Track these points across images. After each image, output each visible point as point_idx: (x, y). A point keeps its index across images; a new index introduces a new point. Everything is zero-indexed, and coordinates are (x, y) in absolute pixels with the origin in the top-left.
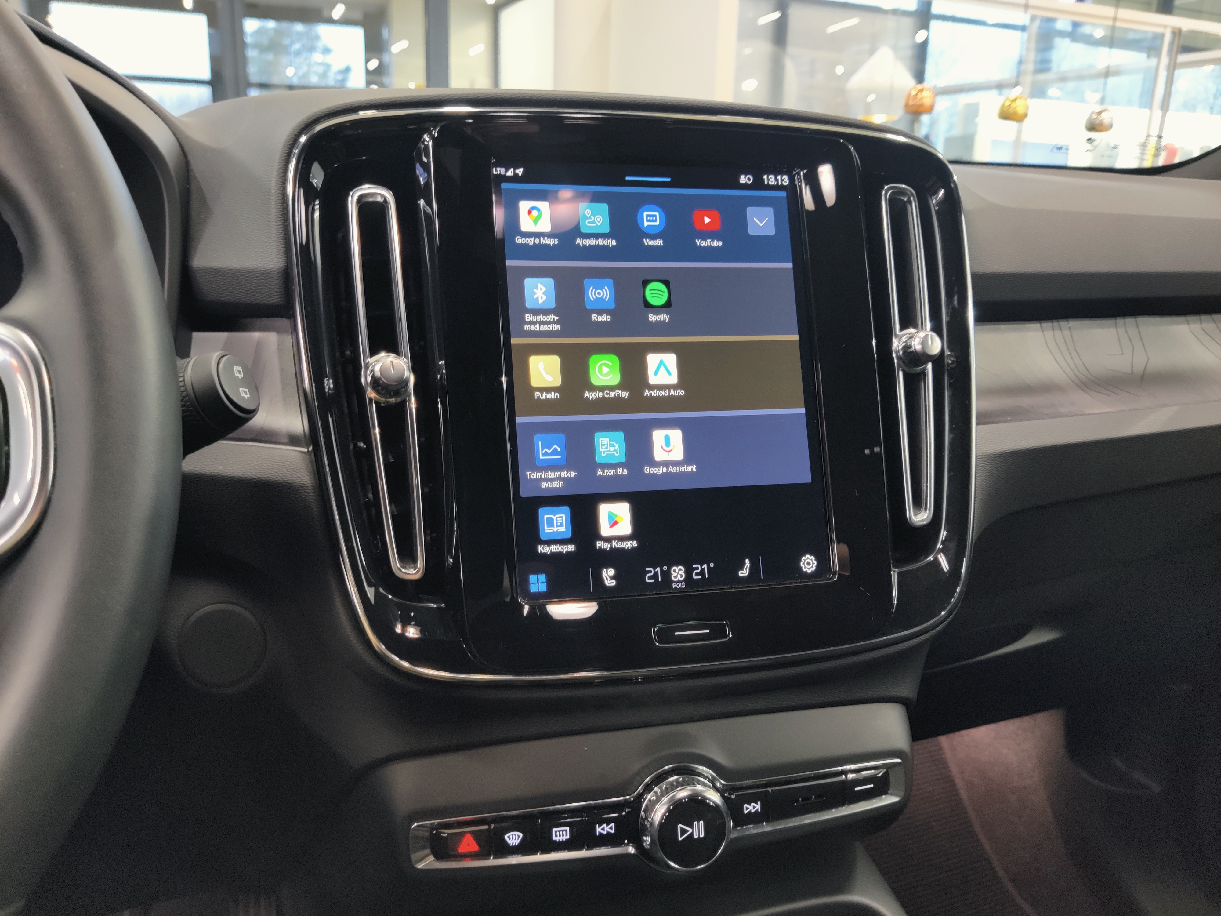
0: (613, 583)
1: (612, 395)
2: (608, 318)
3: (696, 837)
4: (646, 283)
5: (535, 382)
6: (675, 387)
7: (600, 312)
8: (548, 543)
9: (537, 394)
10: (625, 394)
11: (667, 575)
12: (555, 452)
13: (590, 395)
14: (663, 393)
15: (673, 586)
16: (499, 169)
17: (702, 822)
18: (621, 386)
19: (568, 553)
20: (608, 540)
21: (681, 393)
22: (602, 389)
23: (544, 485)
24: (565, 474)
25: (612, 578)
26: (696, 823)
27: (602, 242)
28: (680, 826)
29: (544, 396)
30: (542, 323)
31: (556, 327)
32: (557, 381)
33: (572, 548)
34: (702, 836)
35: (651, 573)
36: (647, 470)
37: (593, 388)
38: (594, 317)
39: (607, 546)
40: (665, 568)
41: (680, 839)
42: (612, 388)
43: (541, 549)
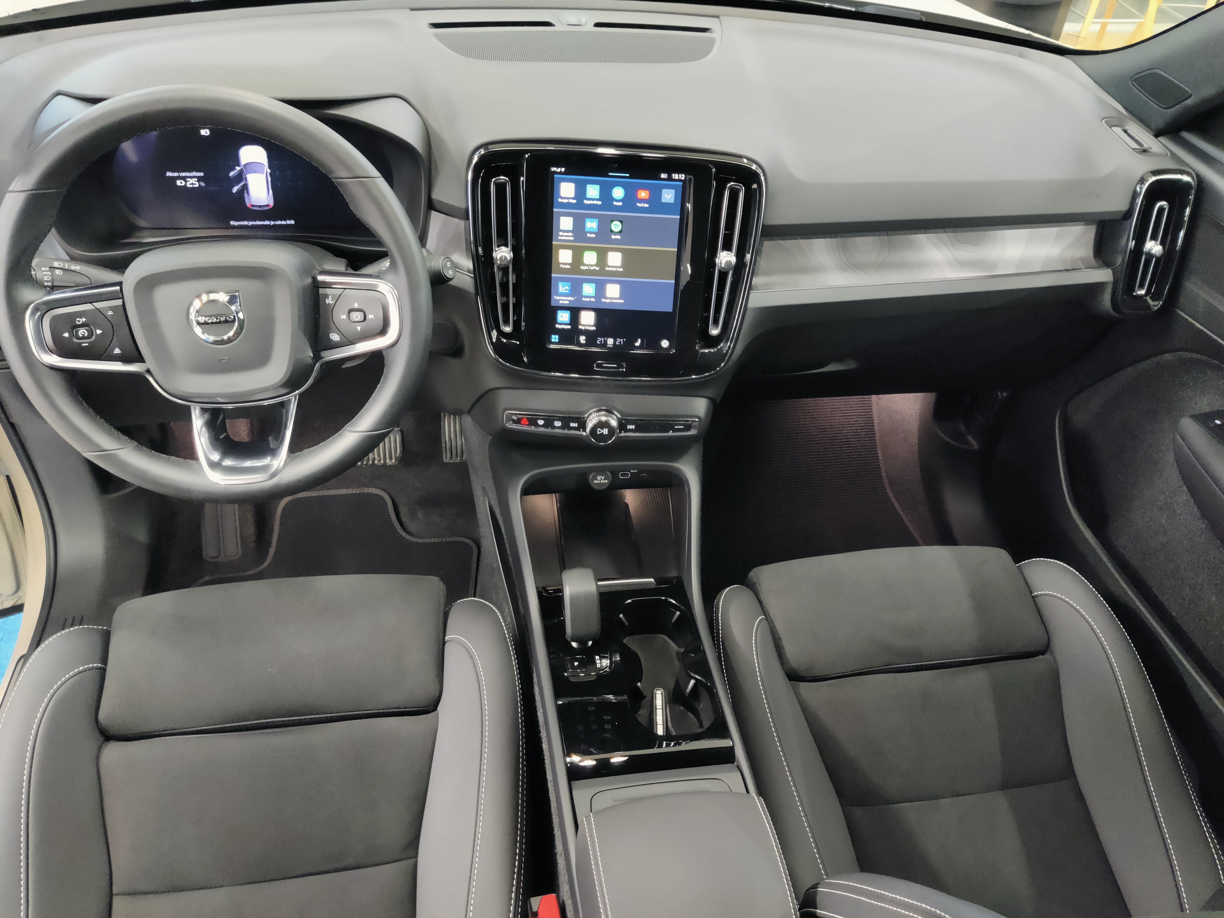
0: (584, 342)
1: (592, 268)
2: (594, 236)
3: (604, 433)
4: (612, 221)
5: (561, 261)
6: (619, 267)
7: (591, 233)
8: (560, 324)
9: (561, 266)
10: (598, 269)
11: (606, 342)
12: (566, 289)
13: (583, 268)
14: (614, 269)
15: (608, 346)
16: (554, 168)
17: (607, 429)
18: (596, 265)
19: (568, 329)
20: (583, 325)
21: (621, 270)
22: (588, 265)
23: (561, 302)
24: (570, 298)
25: (584, 340)
26: (604, 429)
27: (595, 202)
28: (598, 429)
29: (564, 266)
30: (566, 236)
31: (572, 238)
32: (570, 261)
33: (569, 327)
34: (607, 433)
35: (599, 340)
36: (603, 300)
37: (584, 265)
38: (588, 235)
39: (583, 328)
40: (605, 339)
41: (598, 433)
42: (592, 266)
43: (557, 326)
